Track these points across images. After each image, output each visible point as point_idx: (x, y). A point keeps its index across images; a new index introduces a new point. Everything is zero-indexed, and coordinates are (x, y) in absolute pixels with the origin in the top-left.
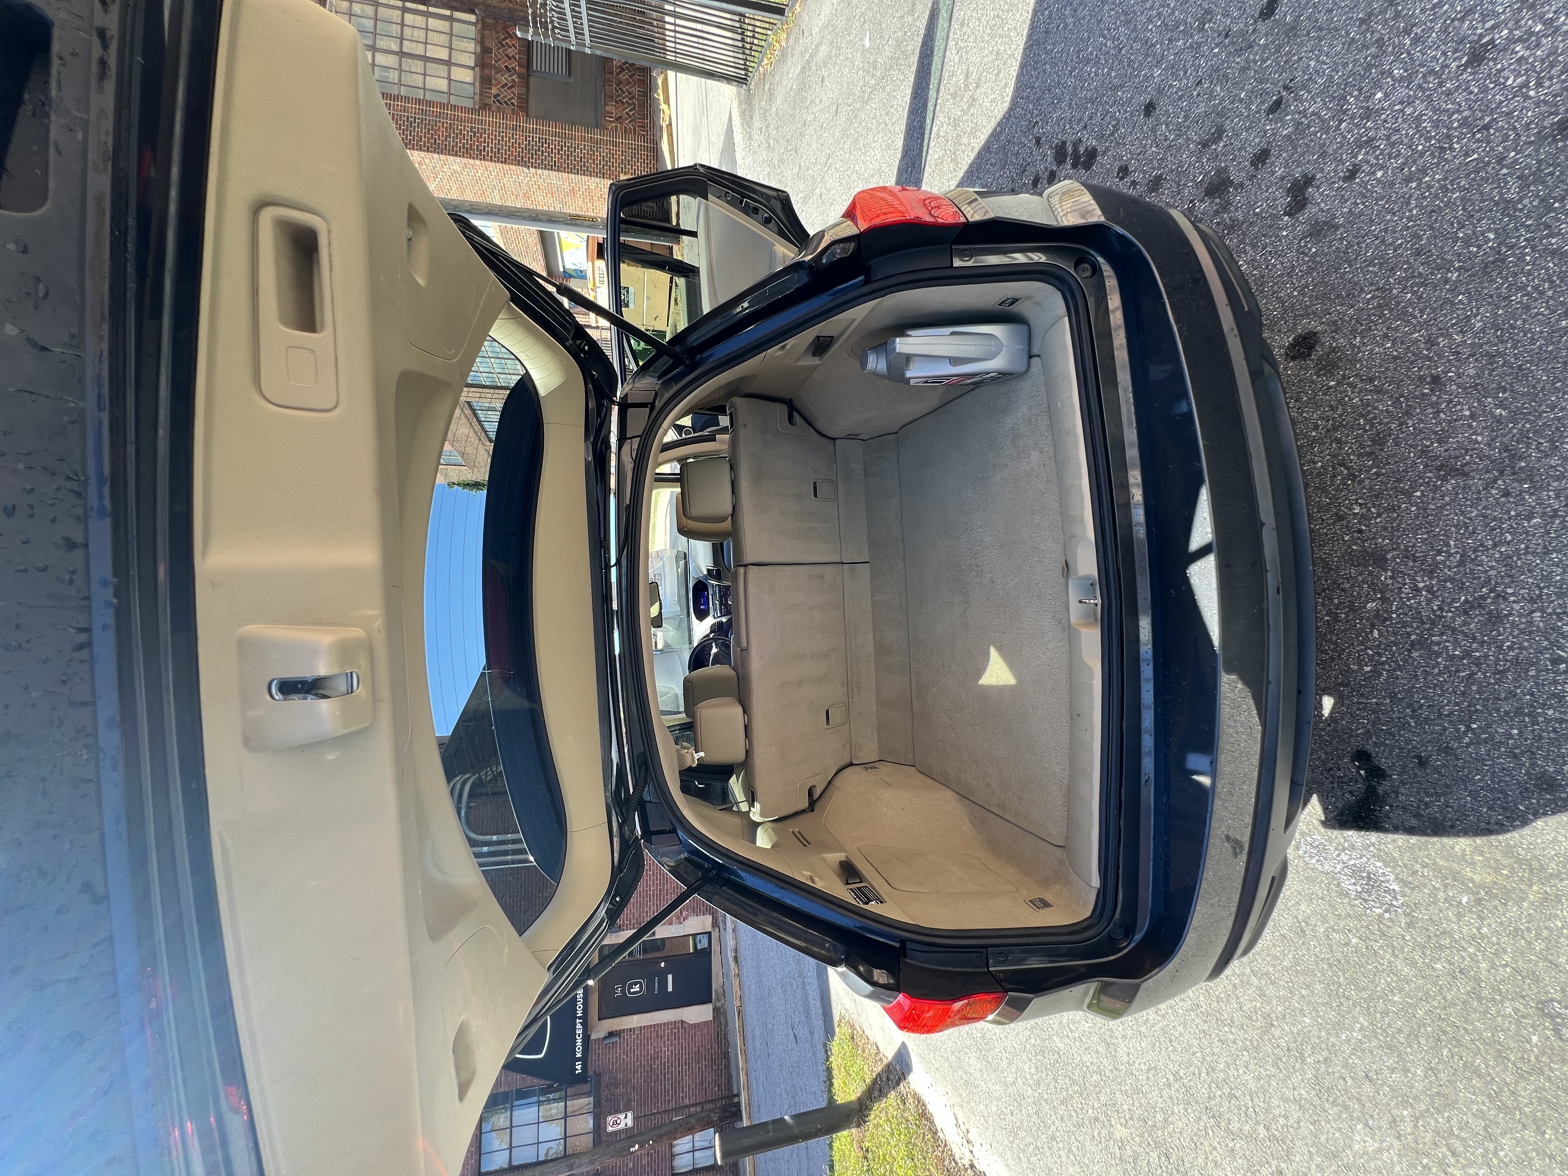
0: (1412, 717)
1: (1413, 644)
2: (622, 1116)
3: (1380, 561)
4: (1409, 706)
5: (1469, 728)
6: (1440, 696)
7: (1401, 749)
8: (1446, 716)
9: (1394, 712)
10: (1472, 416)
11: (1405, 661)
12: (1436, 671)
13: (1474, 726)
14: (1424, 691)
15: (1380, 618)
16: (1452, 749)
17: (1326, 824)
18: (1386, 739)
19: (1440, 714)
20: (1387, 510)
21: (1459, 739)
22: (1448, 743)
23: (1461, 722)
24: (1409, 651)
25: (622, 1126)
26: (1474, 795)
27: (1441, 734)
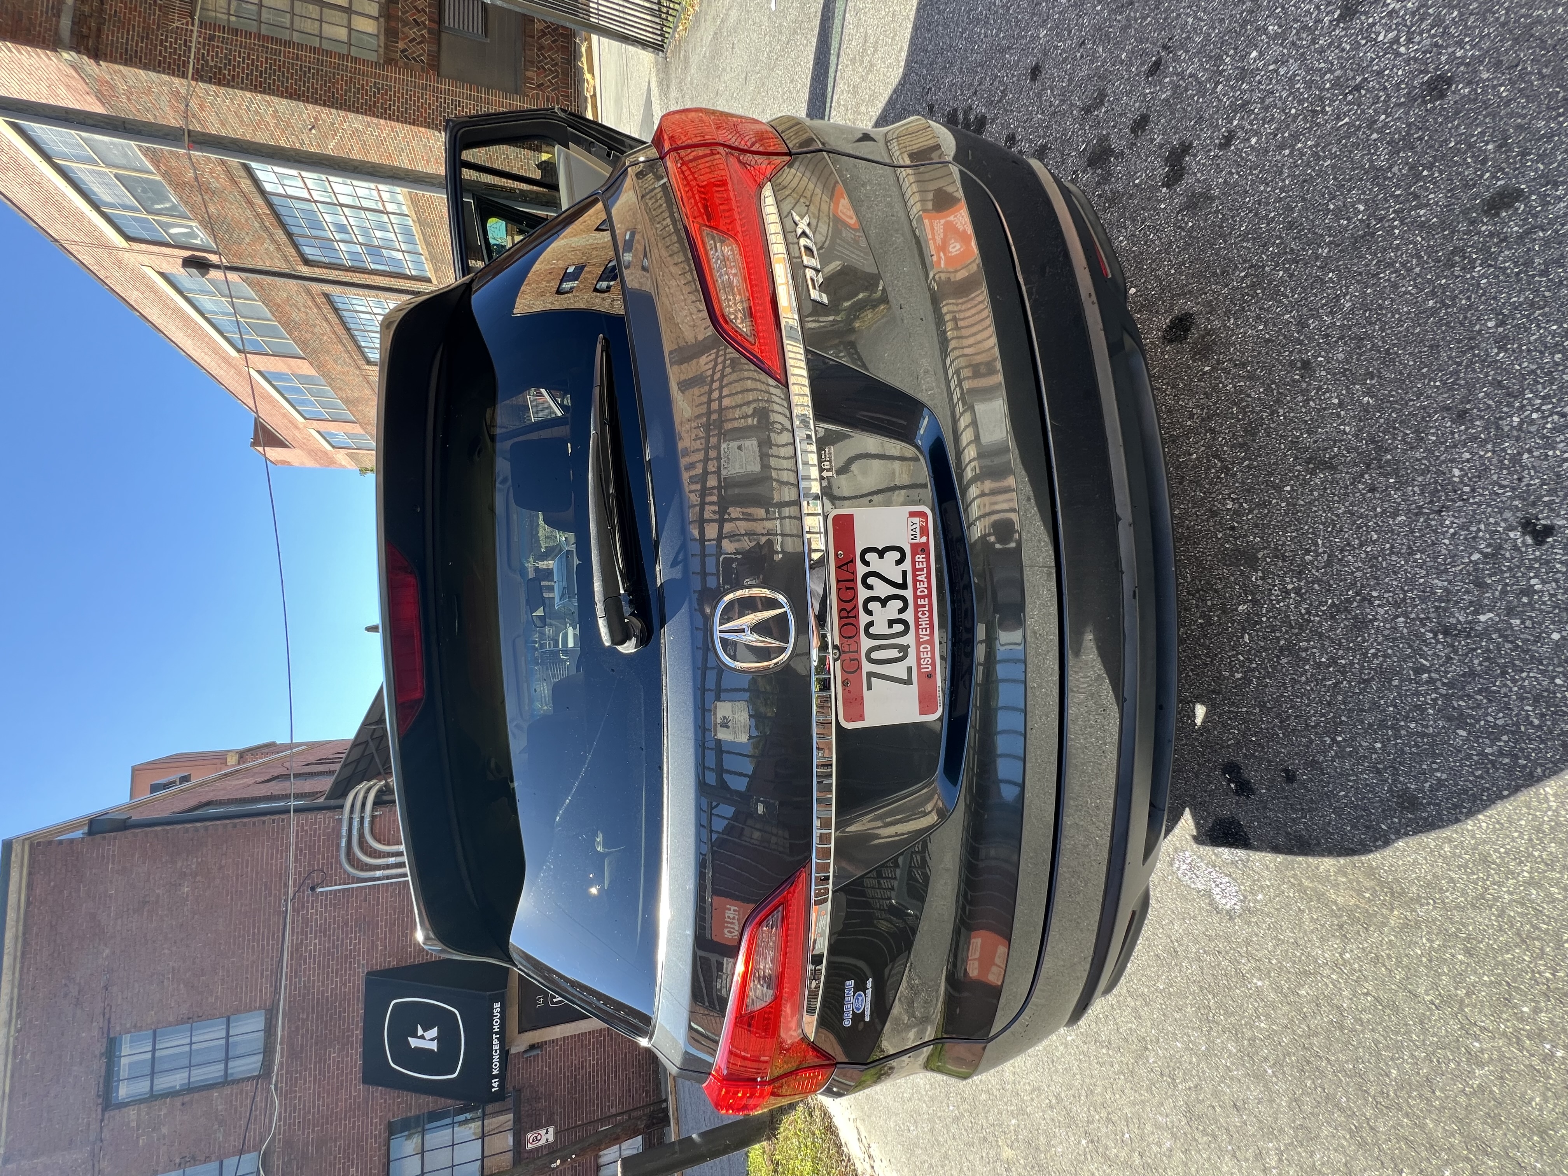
0: (1280, 728)
1: (1281, 650)
2: (543, 1132)
3: (1252, 561)
4: (1278, 716)
5: (1334, 740)
6: (1307, 706)
7: (1269, 761)
8: (1313, 727)
9: (1263, 722)
10: (1341, 405)
11: (1274, 668)
12: (1304, 678)
13: (1339, 739)
14: (1292, 700)
15: (1250, 621)
16: (1317, 762)
17: (1197, 839)
18: (1255, 751)
19: (1307, 725)
20: (1258, 505)
21: (1324, 753)
22: (1314, 756)
23: (1327, 733)
24: (1278, 657)
25: (543, 1142)
26: (1338, 812)
27: (1308, 747)
